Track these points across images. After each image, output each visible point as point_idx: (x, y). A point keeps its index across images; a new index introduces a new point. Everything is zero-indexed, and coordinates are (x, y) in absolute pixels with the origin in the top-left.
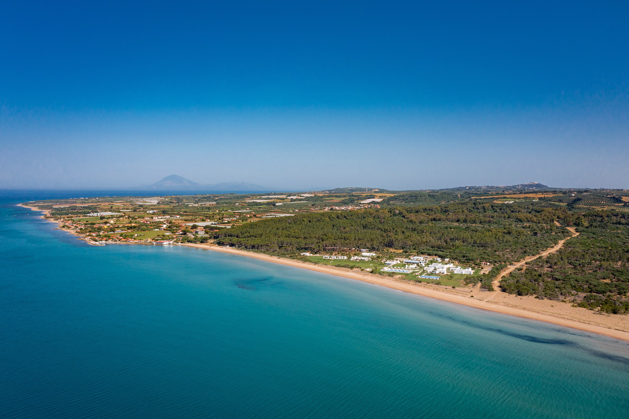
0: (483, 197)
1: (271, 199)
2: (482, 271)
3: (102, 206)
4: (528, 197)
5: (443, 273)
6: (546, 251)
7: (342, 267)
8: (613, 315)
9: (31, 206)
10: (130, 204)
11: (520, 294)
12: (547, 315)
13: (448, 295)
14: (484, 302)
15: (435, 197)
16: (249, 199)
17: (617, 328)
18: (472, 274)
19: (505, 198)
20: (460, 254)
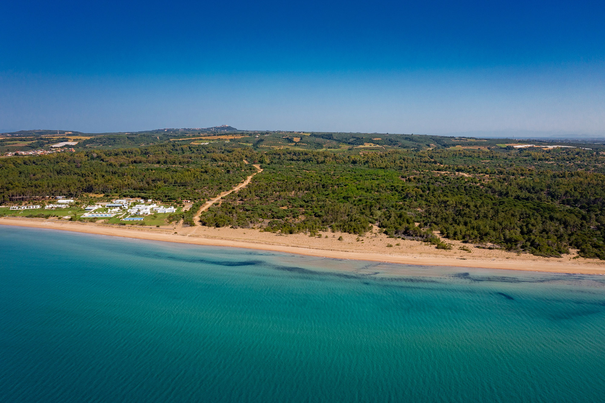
0: (181, 139)
2: (184, 208)
4: (221, 138)
5: (147, 214)
6: (237, 187)
7: (35, 217)
8: (290, 235)
11: (217, 226)
12: (241, 242)
13: (153, 234)
14: (187, 236)
15: (135, 140)
17: (293, 245)
18: (174, 212)
19: (201, 139)
20: (162, 195)
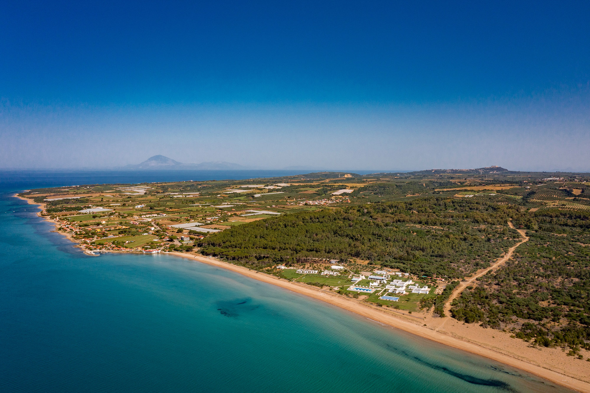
0: (445, 190)
1: (250, 188)
2: (437, 289)
3: (94, 198)
4: (487, 189)
5: (402, 293)
6: (496, 262)
7: (313, 285)
8: (544, 348)
9: (27, 198)
10: (119, 195)
11: (467, 321)
12: (488, 350)
13: (405, 322)
14: (435, 331)
15: (402, 188)
16: (229, 188)
17: (545, 366)
18: (427, 294)
19: (466, 190)
20: (419, 268)
